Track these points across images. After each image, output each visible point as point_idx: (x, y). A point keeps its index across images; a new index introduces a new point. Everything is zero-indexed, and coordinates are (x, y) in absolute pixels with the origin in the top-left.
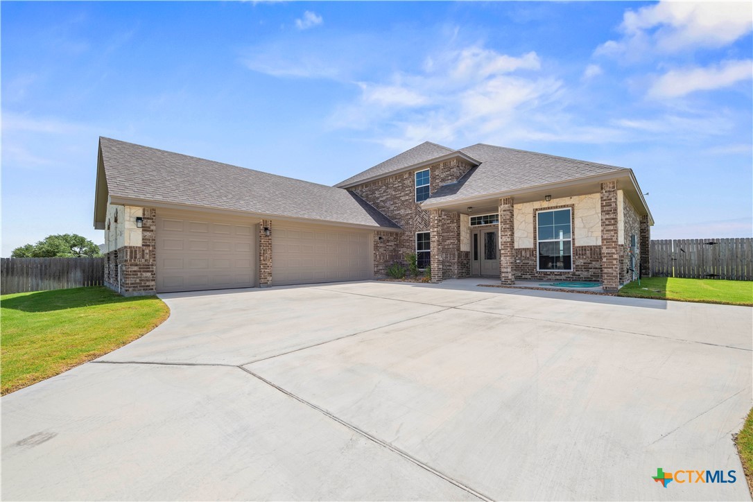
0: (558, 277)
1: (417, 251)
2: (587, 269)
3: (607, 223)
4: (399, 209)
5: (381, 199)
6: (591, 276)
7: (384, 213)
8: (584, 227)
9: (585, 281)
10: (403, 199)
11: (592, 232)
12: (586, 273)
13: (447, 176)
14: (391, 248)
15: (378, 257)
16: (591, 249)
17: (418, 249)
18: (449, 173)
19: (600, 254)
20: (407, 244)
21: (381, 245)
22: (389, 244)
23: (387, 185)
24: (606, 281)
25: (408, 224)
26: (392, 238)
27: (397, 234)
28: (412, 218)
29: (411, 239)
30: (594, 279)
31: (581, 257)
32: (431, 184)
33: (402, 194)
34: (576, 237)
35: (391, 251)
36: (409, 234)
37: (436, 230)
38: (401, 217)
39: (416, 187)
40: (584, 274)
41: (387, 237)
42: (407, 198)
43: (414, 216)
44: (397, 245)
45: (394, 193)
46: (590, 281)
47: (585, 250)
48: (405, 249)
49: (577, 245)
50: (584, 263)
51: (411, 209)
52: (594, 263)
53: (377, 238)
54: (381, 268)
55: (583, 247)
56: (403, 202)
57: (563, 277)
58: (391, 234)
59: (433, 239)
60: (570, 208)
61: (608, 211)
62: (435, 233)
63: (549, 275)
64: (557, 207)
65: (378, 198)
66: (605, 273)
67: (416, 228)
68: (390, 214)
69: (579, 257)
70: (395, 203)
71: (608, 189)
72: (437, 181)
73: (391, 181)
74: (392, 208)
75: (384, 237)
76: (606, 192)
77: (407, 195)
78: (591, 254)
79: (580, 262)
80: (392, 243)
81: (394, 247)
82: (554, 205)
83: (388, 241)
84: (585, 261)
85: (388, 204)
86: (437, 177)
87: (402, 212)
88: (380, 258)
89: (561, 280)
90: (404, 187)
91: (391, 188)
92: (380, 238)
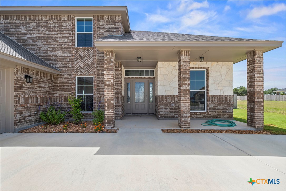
0: (198, 116)
1: (77, 94)
2: (215, 110)
3: (258, 80)
4: (54, 50)
5: (29, 36)
6: (217, 114)
7: (33, 52)
8: (214, 83)
9: (214, 118)
10: (60, 40)
11: (218, 87)
12: (214, 113)
13: (112, 28)
14: (45, 90)
15: (22, 101)
16: (218, 97)
17: (78, 93)
18: (114, 26)
19: (222, 100)
20: (65, 87)
21: (29, 85)
22: (41, 85)
23: (38, 23)
24: (257, 122)
25: (66, 66)
26: (46, 79)
27: (52, 76)
28: (71, 61)
29: (70, 82)
30: (219, 117)
31: (213, 102)
32: (95, 33)
33: (59, 35)
34: (209, 89)
35: (44, 94)
36: (69, 77)
37: (111, 72)
38: (57, 59)
39: (76, 32)
40: (213, 114)
41: (37, 77)
42: (66, 40)
43: (74, 60)
44: (52, 87)
45: (47, 32)
46: (217, 118)
47: (214, 98)
48: (62, 92)
49: (210, 94)
50: (214, 106)
51: (71, 52)
52: (219, 106)
53: (21, 76)
54: (28, 114)
55: (213, 96)
56: (60, 44)
57: (201, 116)
58: (45, 74)
59: (108, 83)
60: (205, 70)
61: (259, 71)
62: (110, 77)
63: (193, 114)
64: (198, 68)
65: (24, 34)
66: (257, 116)
67: (77, 72)
68: (42, 54)
69: (211, 103)
70: (50, 44)
71: (259, 56)
72: (101, 31)
73: (44, 19)
74: (45, 48)
75: (33, 76)
76: (258, 57)
77: (66, 37)
78: (217, 100)
79: (211, 106)
80: (46, 85)
81: (48, 89)
82: (197, 66)
83: (40, 82)
84: (214, 105)
85: (39, 43)
86: (102, 27)
87: (59, 54)
88: (26, 102)
89: (200, 118)
90: (61, 29)
91: (44, 26)
92: (26, 77)
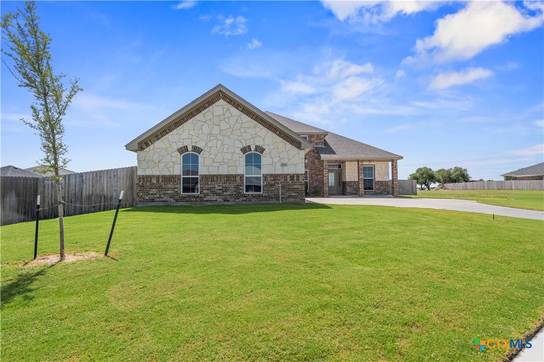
8: (378, 174)
11: (381, 176)
12: (379, 191)
16: (381, 182)
19: (383, 184)
30: (381, 193)
31: (378, 185)
34: (376, 177)
49: (376, 180)
52: (381, 187)
55: (378, 181)
60: (373, 166)
64: (369, 165)
86: (313, 142)
